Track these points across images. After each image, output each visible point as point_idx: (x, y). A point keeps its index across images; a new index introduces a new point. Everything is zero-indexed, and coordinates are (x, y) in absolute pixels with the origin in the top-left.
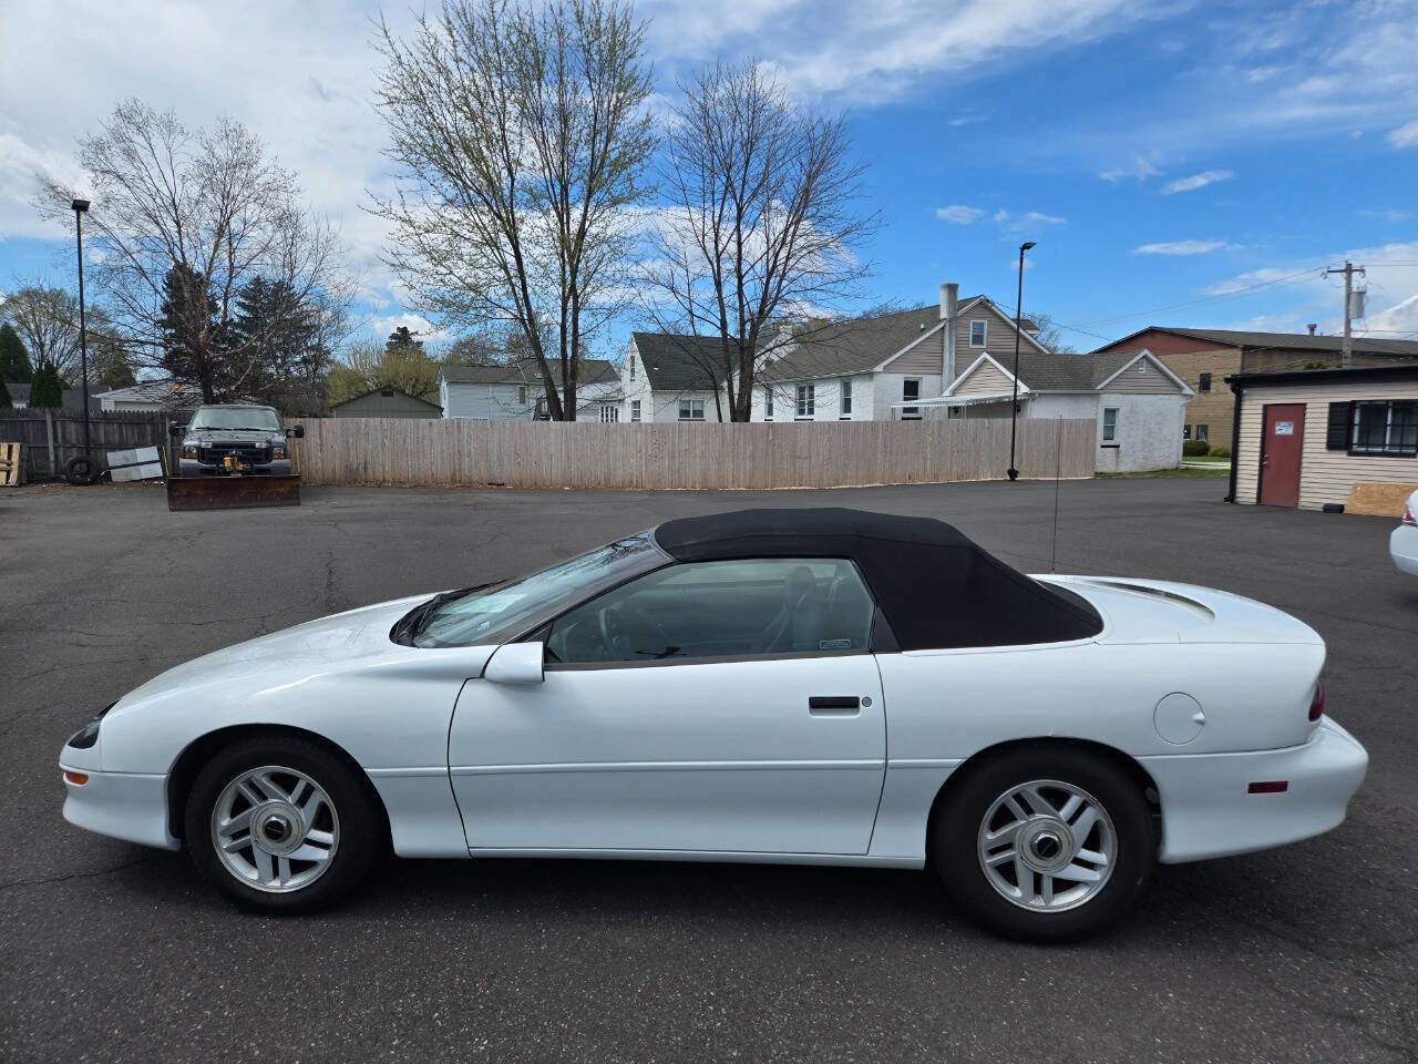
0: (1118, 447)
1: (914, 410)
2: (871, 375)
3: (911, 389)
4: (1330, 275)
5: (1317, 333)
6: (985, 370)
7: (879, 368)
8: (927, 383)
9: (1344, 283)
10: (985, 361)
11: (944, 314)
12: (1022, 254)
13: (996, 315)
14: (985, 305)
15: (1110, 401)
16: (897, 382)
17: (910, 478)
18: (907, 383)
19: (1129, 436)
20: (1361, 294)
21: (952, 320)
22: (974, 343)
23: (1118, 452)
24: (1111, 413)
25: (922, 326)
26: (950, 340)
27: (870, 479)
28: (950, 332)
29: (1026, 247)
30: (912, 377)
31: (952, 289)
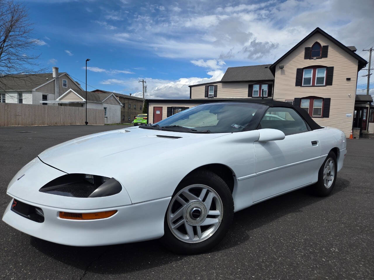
0: (107, 117)
1: (46, 104)
2: (31, 92)
3: (45, 98)
4: (140, 82)
5: (132, 96)
6: (71, 94)
7: (34, 90)
8: (50, 96)
9: (142, 84)
10: (71, 91)
11: (54, 76)
12: (86, 62)
13: (70, 79)
14: (66, 76)
15: (105, 105)
16: (40, 95)
17: (56, 123)
18: (43, 96)
19: (109, 115)
20: (146, 87)
21: (57, 78)
22: (64, 86)
23: (107, 119)
24: (105, 108)
25: (47, 79)
26: (57, 84)
27: (43, 123)
28: (57, 81)
29: (88, 60)
30: (45, 94)
31: (57, 69)
